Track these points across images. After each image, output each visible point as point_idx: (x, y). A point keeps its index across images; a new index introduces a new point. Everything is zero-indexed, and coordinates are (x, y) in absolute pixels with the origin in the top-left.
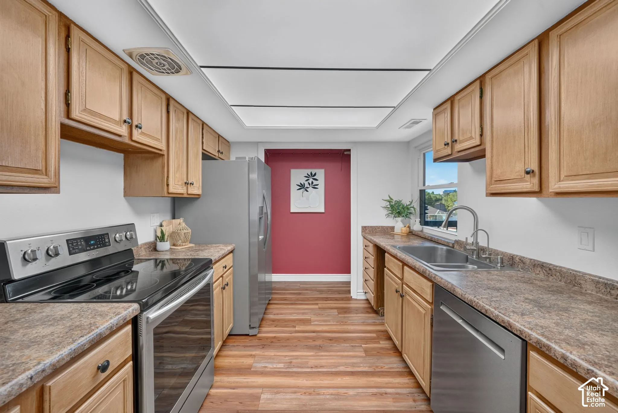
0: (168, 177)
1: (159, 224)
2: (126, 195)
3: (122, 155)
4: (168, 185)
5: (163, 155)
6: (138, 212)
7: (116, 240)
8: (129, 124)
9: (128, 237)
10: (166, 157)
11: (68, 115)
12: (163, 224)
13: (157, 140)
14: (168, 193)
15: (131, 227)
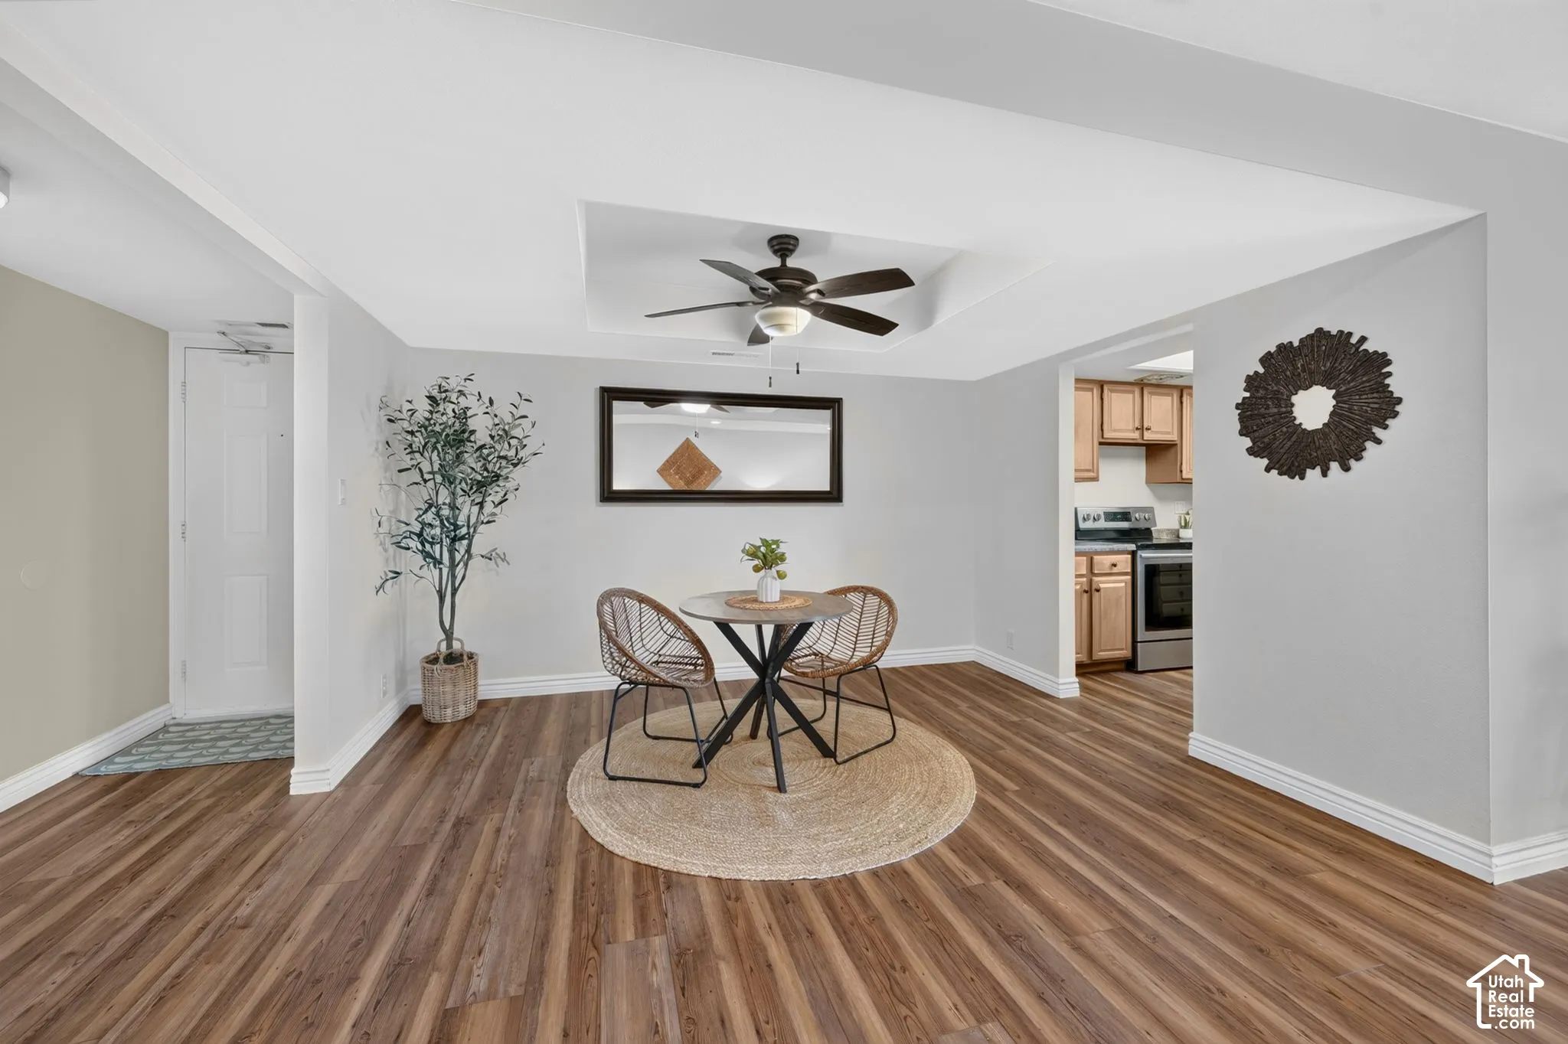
0: (1181, 464)
1: (1185, 512)
2: (1148, 482)
3: (1145, 448)
4: (1181, 471)
5: (1176, 444)
6: (1160, 498)
7: (1136, 519)
8: (1141, 429)
9: (1147, 517)
10: (1179, 446)
11: (1103, 437)
12: (1190, 512)
13: (1168, 433)
14: (1183, 479)
15: (1151, 510)
